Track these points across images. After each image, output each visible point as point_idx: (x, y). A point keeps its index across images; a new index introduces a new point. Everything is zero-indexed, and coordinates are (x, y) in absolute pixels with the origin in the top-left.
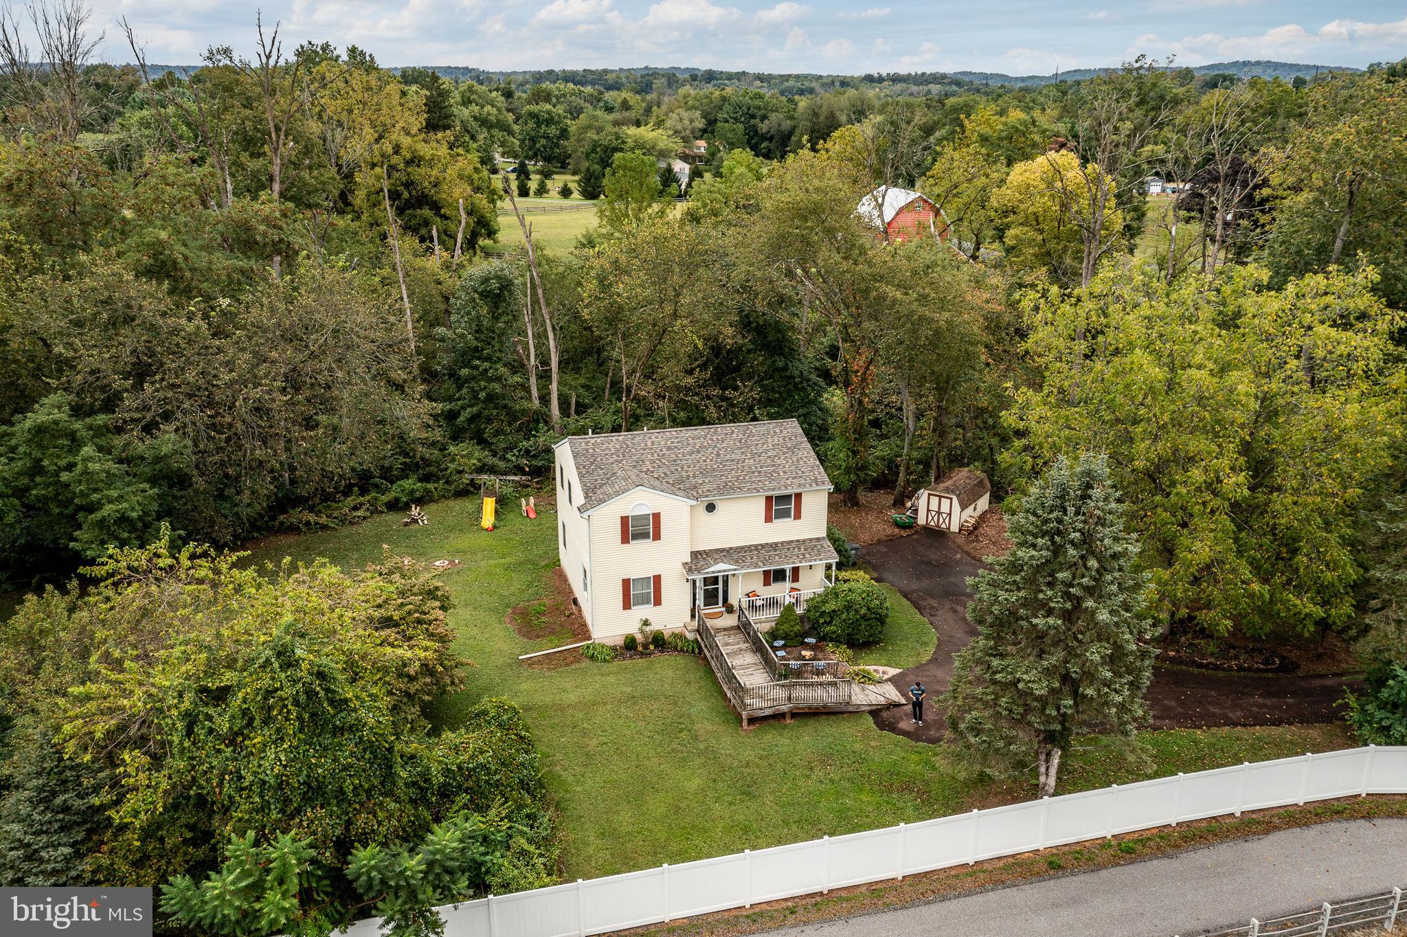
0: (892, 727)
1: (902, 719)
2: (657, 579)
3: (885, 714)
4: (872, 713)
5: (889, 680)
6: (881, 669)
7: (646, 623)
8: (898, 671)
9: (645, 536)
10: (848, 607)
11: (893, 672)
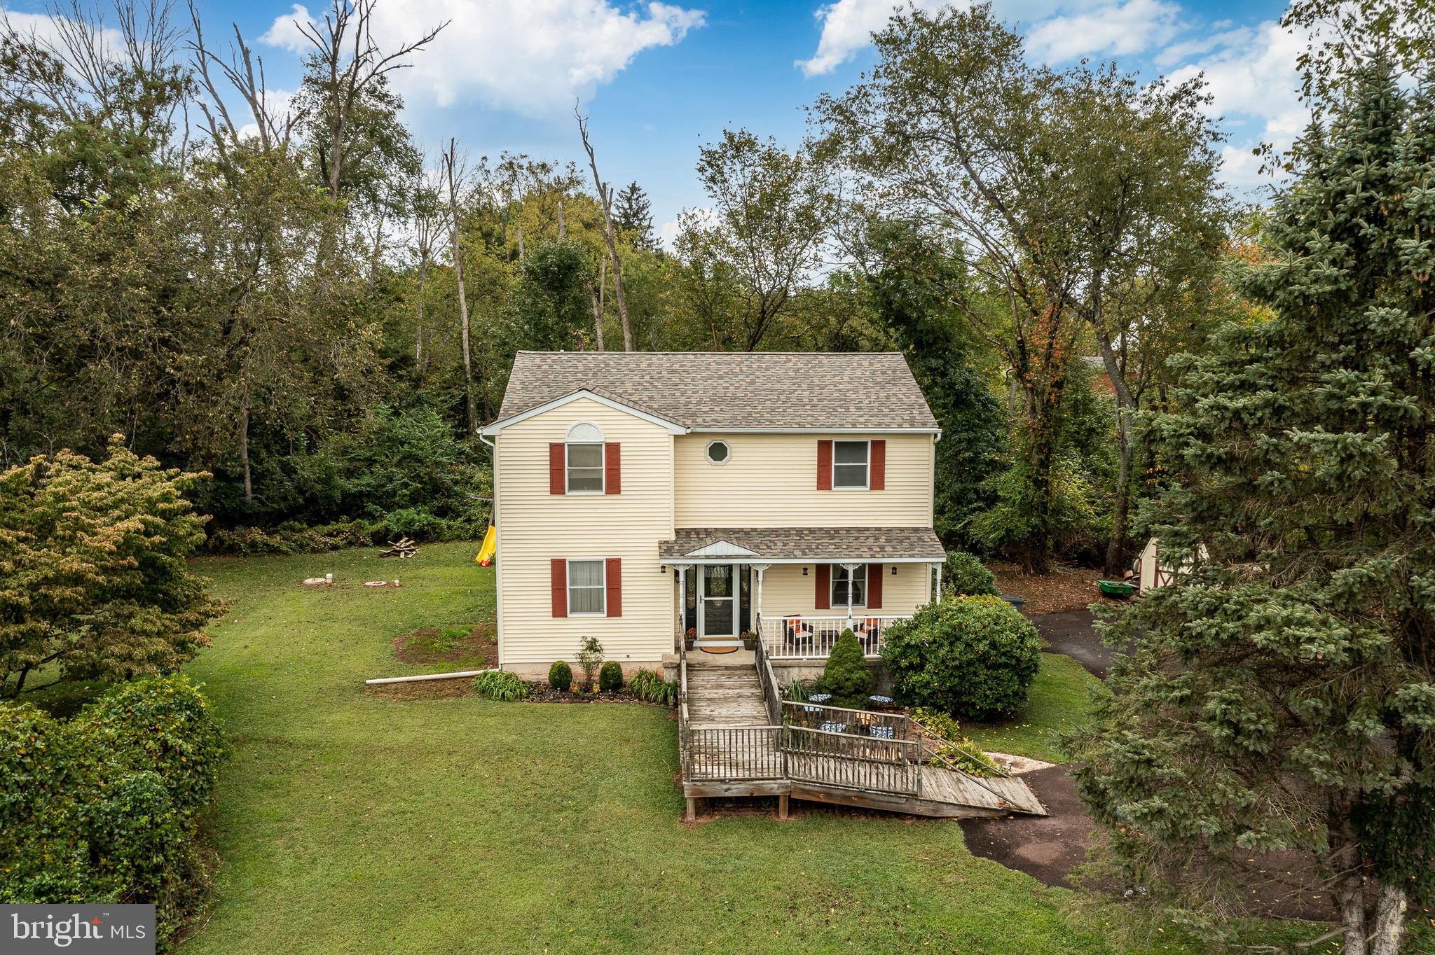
0: (1003, 854)
1: (1028, 840)
2: (614, 567)
3: (992, 829)
4: (965, 823)
5: (1024, 776)
6: (1010, 758)
7: (593, 646)
8: (1045, 765)
9: (594, 484)
10: (953, 637)
11: (1031, 765)
